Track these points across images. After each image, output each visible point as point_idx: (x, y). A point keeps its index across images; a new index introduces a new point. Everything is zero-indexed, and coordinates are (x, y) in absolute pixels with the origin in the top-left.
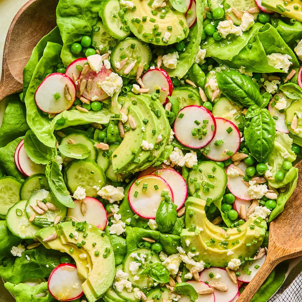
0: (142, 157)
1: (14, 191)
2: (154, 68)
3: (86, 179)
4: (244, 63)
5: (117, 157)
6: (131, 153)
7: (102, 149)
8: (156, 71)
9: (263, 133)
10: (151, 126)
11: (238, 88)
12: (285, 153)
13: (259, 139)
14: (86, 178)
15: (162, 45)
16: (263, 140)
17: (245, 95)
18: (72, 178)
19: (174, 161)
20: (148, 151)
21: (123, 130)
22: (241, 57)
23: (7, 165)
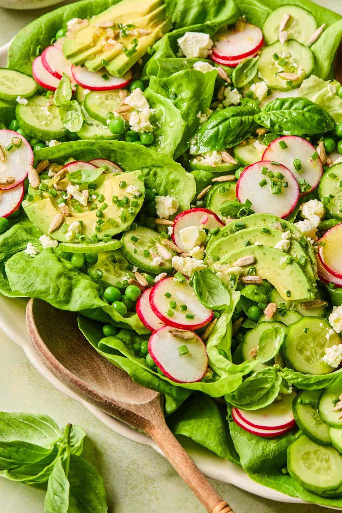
0: (298, 253)
1: (312, 451)
2: (172, 228)
3: (314, 346)
4: (194, 109)
5: (291, 291)
6: (289, 266)
7: (274, 312)
8: (176, 227)
9: (295, 109)
10: (256, 237)
11: (227, 122)
12: (329, 90)
13: (303, 115)
14: (312, 345)
15: (143, 201)
16: (305, 109)
17: (238, 118)
18: (308, 366)
19: (310, 228)
20: (291, 244)
21: (253, 277)
22: (185, 112)
23: (269, 455)
